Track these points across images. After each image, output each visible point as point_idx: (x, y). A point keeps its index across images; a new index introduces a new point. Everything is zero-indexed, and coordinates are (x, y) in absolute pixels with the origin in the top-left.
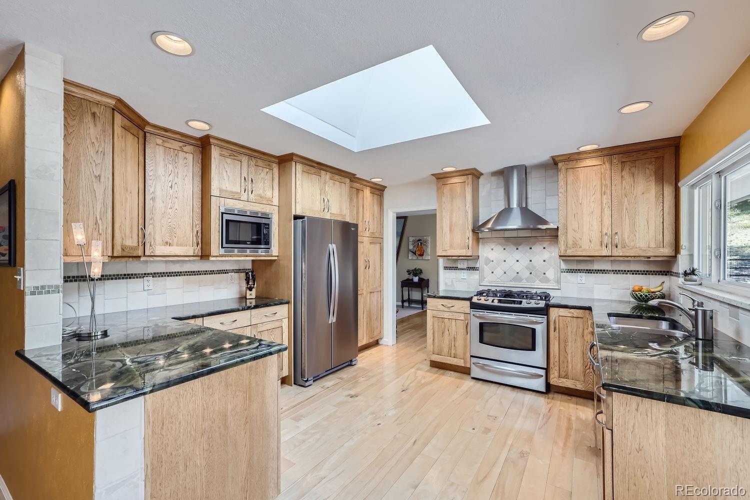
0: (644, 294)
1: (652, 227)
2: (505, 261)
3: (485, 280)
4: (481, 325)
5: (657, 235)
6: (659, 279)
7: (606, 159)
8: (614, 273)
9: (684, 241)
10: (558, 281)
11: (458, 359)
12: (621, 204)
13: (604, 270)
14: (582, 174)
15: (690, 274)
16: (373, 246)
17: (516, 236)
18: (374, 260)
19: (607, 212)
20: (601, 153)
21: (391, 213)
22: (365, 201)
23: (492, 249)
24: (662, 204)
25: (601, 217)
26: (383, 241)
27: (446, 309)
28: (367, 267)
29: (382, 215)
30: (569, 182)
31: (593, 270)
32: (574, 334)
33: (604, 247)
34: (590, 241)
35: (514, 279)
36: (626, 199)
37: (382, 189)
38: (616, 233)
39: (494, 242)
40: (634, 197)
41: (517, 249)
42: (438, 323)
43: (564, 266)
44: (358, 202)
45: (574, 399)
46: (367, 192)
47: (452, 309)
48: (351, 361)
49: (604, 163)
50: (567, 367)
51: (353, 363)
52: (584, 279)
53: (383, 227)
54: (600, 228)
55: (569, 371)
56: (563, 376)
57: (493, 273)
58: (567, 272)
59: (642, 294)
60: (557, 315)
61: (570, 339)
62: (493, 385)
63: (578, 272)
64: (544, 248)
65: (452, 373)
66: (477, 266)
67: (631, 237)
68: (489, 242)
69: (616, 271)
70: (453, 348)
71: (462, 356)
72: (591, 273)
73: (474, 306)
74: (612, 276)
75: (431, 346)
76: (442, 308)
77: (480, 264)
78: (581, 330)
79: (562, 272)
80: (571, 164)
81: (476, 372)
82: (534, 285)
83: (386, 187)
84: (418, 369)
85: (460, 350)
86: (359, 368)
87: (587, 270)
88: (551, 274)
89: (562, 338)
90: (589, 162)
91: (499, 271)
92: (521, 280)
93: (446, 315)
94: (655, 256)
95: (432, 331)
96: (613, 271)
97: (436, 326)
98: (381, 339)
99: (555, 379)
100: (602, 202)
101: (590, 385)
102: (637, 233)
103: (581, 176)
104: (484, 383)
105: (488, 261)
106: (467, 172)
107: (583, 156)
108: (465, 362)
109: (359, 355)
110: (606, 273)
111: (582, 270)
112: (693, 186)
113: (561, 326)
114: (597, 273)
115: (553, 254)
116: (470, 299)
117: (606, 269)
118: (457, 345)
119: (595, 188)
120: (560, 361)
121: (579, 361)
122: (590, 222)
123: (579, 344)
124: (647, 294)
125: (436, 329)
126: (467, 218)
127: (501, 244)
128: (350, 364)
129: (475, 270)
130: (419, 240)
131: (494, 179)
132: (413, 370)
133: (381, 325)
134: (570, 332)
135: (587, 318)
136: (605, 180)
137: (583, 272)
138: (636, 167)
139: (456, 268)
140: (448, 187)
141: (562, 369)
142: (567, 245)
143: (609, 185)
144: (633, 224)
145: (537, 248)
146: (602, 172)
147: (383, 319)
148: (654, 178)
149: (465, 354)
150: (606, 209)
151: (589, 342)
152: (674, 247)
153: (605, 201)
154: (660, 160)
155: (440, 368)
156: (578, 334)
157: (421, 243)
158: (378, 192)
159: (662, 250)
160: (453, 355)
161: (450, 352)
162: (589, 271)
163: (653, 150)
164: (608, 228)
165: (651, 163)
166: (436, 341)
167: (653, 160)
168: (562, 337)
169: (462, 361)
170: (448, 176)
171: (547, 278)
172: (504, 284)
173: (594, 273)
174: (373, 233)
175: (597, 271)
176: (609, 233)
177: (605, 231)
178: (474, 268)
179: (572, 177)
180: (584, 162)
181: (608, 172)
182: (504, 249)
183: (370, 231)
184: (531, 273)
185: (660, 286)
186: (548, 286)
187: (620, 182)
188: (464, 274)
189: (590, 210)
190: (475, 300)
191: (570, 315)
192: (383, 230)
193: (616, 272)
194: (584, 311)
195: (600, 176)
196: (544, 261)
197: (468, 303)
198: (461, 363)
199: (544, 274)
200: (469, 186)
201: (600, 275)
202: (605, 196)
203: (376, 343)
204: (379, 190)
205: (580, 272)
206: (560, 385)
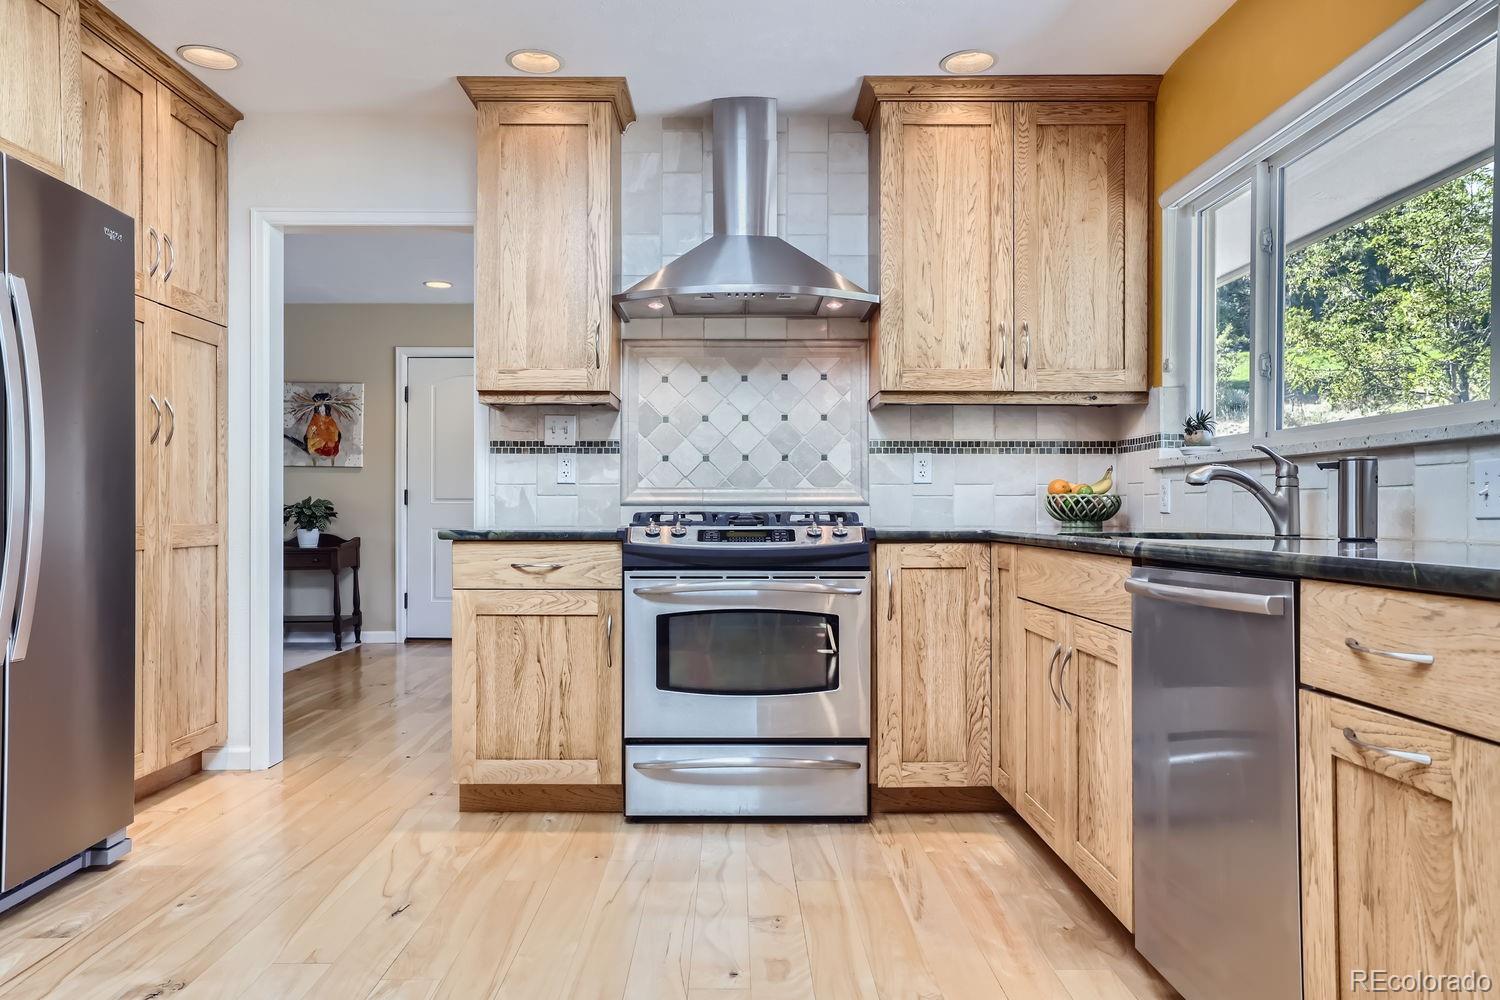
0: (1083, 498)
1: (1102, 314)
2: (705, 419)
3: (640, 485)
4: (663, 622)
5: (1111, 335)
6: (1099, 462)
7: (1002, 109)
8: (1001, 451)
9: (1167, 352)
10: (862, 481)
11: (575, 763)
12: (1035, 243)
13: (978, 444)
14: (942, 142)
15: (1196, 428)
16: (183, 348)
17: (742, 336)
18: (191, 414)
19: (1003, 265)
20: (991, 92)
21: (267, 227)
22: (150, 148)
23: (665, 379)
24: (1121, 252)
25: (990, 279)
26: (226, 337)
27: (529, 581)
28: (162, 437)
29: (221, 225)
30: (908, 167)
31: (950, 443)
32: (943, 621)
33: (996, 367)
34: (962, 348)
35: (732, 481)
36: (1046, 231)
37: (223, 117)
38: (1025, 328)
39: (670, 354)
40: (1063, 229)
41: (744, 379)
42: (499, 634)
43: (877, 434)
44: (116, 133)
45: (941, 819)
46: (159, 106)
47: (553, 579)
48: (99, 848)
49: (997, 122)
50: (923, 724)
51: (111, 856)
52: (929, 470)
53: (226, 283)
54: (988, 315)
55: (930, 736)
56: (913, 754)
57: (665, 458)
58: (886, 451)
59: (1079, 497)
60: (896, 566)
61: (931, 638)
62: (707, 828)
63: (913, 451)
64: (824, 377)
65: (553, 817)
66: (615, 436)
67: (1056, 339)
68: (652, 355)
69: (1005, 444)
70: (557, 723)
71: (591, 748)
72: (947, 451)
73: (638, 559)
74: (995, 459)
75: (467, 729)
76: (515, 578)
77: (624, 429)
78: (960, 606)
79: (872, 451)
80: (915, 112)
81: (645, 795)
82: (796, 495)
83: (239, 116)
84: (418, 828)
85: (583, 731)
86: (142, 872)
87: (937, 444)
88: (842, 460)
89: (912, 636)
90: (956, 113)
91: (686, 455)
92: (755, 480)
93: (530, 604)
94: (1107, 393)
95: (474, 668)
96: (998, 444)
97: (489, 650)
98: (215, 749)
99: (893, 770)
100: (991, 237)
101: (983, 768)
102: (1071, 329)
103: (941, 155)
104: (675, 827)
105: (652, 419)
106: (595, 91)
107: (947, 92)
108: (603, 770)
109: (139, 818)
110: (981, 451)
111: (923, 443)
112: (1185, 210)
113: (908, 596)
114: (961, 451)
115: (848, 397)
116: (619, 538)
117: (981, 438)
118: (572, 708)
119: (976, 193)
120: (906, 712)
121: (955, 700)
122: (961, 291)
123: (955, 649)
124: (1090, 496)
125: (491, 663)
126: (594, 254)
127: (693, 363)
128: (95, 861)
129: (607, 451)
130: (323, 396)
131: (672, 137)
132: (398, 836)
133: (218, 686)
134: (930, 616)
135: (976, 568)
136: (999, 170)
137: (926, 450)
138: (1068, 144)
139: (538, 447)
140: (517, 139)
141: (909, 734)
142: (902, 361)
143: (1008, 187)
144: (1062, 304)
145: (804, 378)
146: (994, 148)
147: (226, 663)
148: (1105, 180)
149: (601, 738)
150: (1000, 258)
151: (981, 640)
152: (1145, 368)
153: (998, 233)
154: (1118, 129)
155: (500, 811)
156: (952, 621)
157: (328, 408)
158: (206, 127)
159: (1121, 376)
160: (555, 749)
161: (544, 741)
162: (941, 447)
163: (1104, 105)
164: (1005, 312)
165: (1099, 138)
166: (491, 708)
167: (1104, 130)
168: (910, 634)
169: (593, 765)
170: (524, 93)
171: (831, 470)
172: (703, 494)
173: (954, 452)
174: (184, 293)
175: (963, 446)
176: (1008, 324)
177: (998, 320)
178: (603, 443)
179: (917, 153)
180: (949, 112)
181: (1006, 148)
182: (704, 379)
183: (173, 282)
184: (785, 458)
185: (1105, 479)
186: (833, 495)
187: (1034, 179)
188: (568, 467)
189: (963, 255)
190: (638, 537)
191: (932, 562)
192: (226, 291)
193: (1007, 447)
194: (968, 546)
195: (986, 157)
196: (824, 417)
197: (613, 551)
198: (587, 773)
199: (824, 458)
200: (602, 140)
201: (967, 458)
202: (999, 218)
203: (195, 769)
204: (210, 117)
205: (920, 451)
206: (905, 786)
